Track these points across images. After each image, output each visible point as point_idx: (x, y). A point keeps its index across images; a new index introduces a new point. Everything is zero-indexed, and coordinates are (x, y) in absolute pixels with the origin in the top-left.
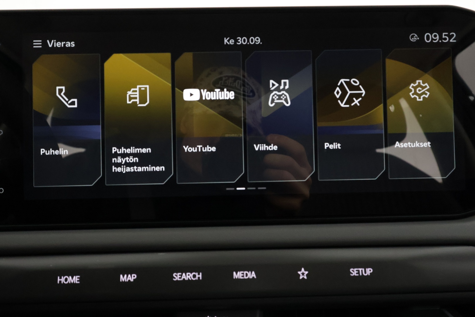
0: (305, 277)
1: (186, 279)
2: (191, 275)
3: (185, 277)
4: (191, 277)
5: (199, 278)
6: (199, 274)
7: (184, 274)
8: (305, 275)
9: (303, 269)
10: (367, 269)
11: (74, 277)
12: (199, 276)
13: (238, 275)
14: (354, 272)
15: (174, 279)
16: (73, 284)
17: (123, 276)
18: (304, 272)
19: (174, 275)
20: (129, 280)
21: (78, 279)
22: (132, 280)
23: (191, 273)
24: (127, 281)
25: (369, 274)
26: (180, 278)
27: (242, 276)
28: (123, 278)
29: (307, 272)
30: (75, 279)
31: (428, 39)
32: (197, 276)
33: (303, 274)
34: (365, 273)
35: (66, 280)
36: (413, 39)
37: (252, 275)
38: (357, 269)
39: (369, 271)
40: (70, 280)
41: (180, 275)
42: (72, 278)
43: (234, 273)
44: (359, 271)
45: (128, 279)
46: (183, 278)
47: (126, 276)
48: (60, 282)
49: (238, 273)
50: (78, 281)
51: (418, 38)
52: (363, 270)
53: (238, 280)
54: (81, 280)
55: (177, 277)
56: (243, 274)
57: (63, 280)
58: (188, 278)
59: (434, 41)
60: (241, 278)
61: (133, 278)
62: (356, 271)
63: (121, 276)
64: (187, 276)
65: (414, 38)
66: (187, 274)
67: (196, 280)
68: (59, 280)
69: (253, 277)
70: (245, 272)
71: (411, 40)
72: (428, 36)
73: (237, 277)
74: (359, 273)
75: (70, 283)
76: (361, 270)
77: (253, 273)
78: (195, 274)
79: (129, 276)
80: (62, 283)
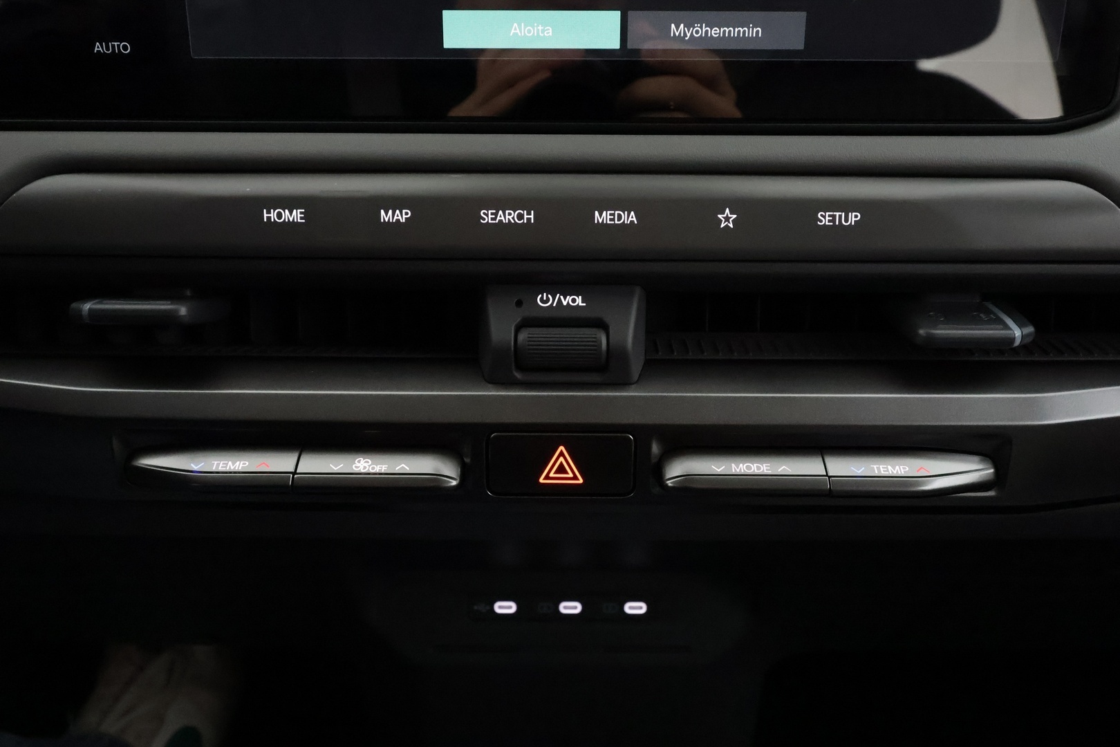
0: (731, 225)
1: (504, 221)
2: (515, 214)
3: (503, 218)
4: (513, 218)
5: (529, 219)
6: (529, 214)
8: (731, 220)
9: (727, 211)
10: (850, 214)
11: (294, 211)
12: (529, 216)
14: (824, 219)
16: (293, 224)
17: (386, 213)
18: (730, 215)
19: (482, 212)
21: (302, 216)
22: (403, 220)
23: (515, 211)
24: (394, 221)
25: (853, 224)
26: (492, 219)
27: (611, 220)
28: (386, 216)
29: (734, 217)
30: (296, 215)
32: (526, 216)
33: (727, 219)
34: (846, 221)
35: (279, 216)
37: (629, 218)
38: (831, 213)
39: (854, 217)
40: (287, 215)
41: (492, 214)
42: (291, 213)
43: (597, 213)
44: (834, 216)
45: (396, 218)
46: (498, 218)
47: (390, 212)
48: (269, 218)
49: (604, 213)
50: (301, 218)
52: (843, 214)
53: (603, 226)
54: (306, 216)
55: (487, 217)
57: (273, 215)
58: (509, 220)
60: (609, 222)
61: (404, 216)
62: (829, 216)
63: (382, 212)
64: (507, 217)
66: (507, 211)
68: (265, 215)
69: (632, 222)
70: (617, 212)
73: (600, 221)
74: (833, 220)
75: (287, 220)
76: (839, 215)
77: (632, 213)
78: (522, 212)
79: (398, 212)
80: (272, 220)
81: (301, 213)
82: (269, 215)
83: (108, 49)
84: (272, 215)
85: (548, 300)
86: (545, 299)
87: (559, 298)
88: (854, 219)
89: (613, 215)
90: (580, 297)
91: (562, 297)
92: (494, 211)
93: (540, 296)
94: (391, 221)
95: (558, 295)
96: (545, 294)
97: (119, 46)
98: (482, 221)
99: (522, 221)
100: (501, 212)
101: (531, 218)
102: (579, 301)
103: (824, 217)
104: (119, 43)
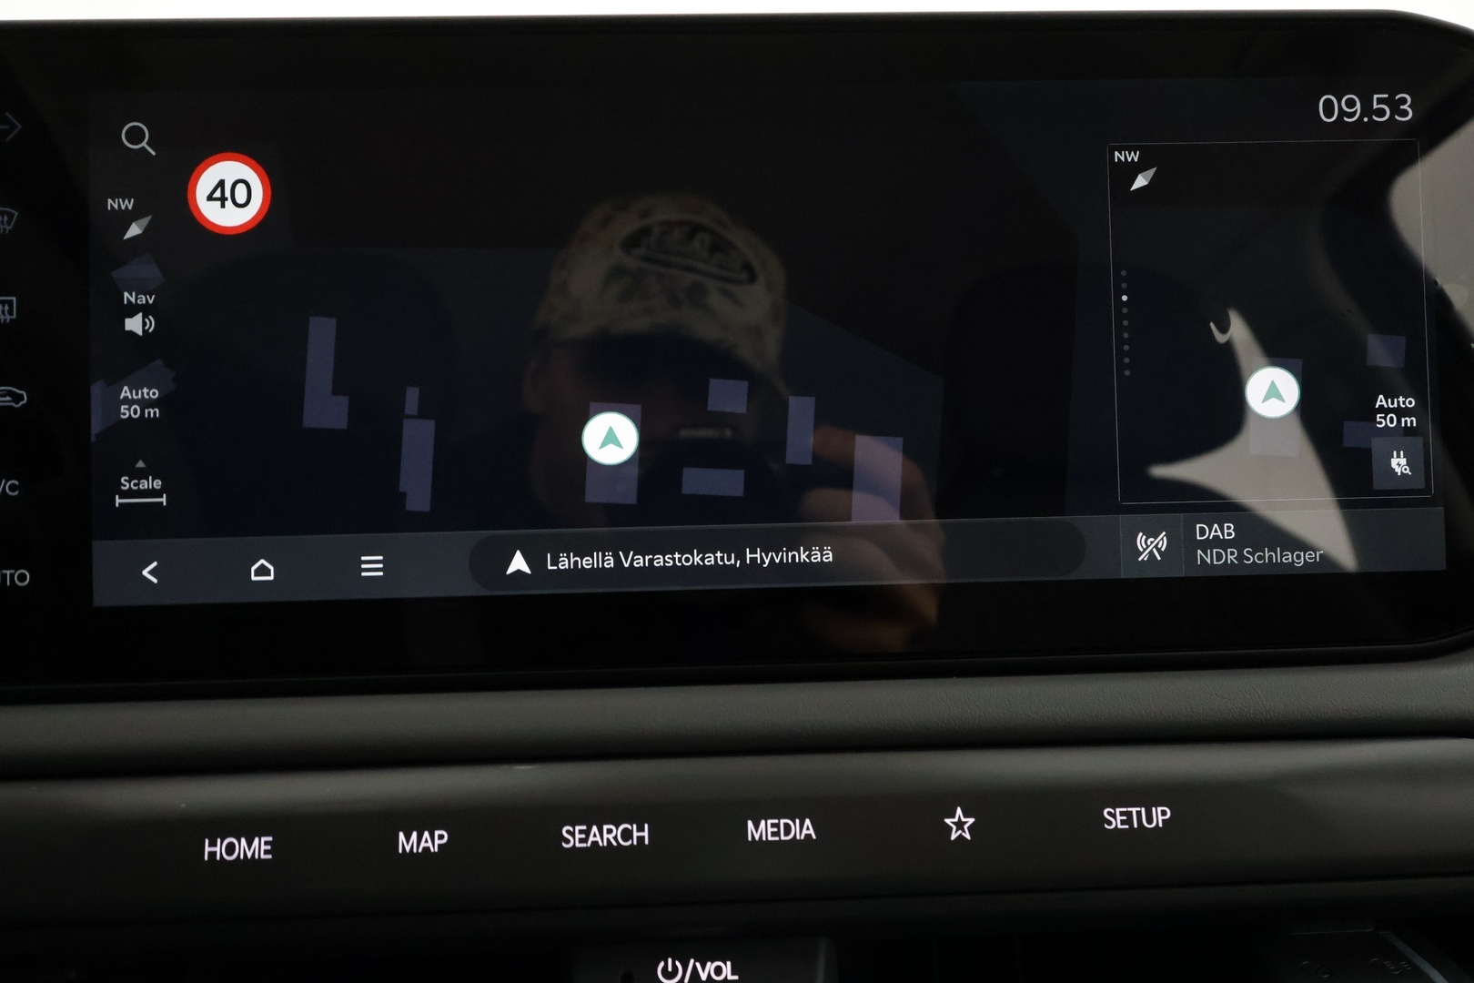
0: (967, 836)
1: (600, 844)
2: (618, 831)
3: (598, 839)
4: (615, 838)
5: (641, 839)
6: (641, 829)
8: (966, 827)
9: (959, 811)
10: (1154, 809)
11: (256, 840)
12: (641, 834)
13: (761, 830)
14: (1115, 819)
16: (253, 863)
17: (408, 838)
18: (963, 819)
19: (565, 830)
21: (269, 847)
22: (434, 848)
23: (618, 826)
24: (420, 850)
25: (1161, 825)
26: (581, 841)
27: (773, 834)
28: (407, 843)
29: (971, 821)
30: (259, 848)
31: (1329, 113)
32: (636, 834)
33: (960, 825)
34: (1150, 820)
35: (230, 849)
37: (804, 829)
38: (1123, 809)
39: (1160, 815)
40: (243, 848)
41: (581, 832)
42: (250, 844)
43: (750, 824)
44: (1129, 814)
45: (423, 844)
46: (591, 839)
47: (414, 835)
48: (212, 854)
49: (762, 823)
50: (266, 852)
52: (1143, 810)
53: (762, 844)
54: (275, 848)
55: (573, 836)
56: (777, 826)
57: (220, 849)
58: (608, 839)
59: (1346, 119)
60: (771, 838)
61: (437, 842)
62: (1122, 814)
63: (401, 836)
64: (605, 836)
66: (605, 827)
67: (632, 845)
68: (207, 849)
69: (808, 836)
70: (782, 821)
72: (1328, 104)
73: (757, 837)
74: (1129, 821)
75: (242, 857)
76: (1137, 812)
77: (808, 822)
78: (629, 827)
79: (426, 834)
80: (218, 858)
81: (266, 843)
82: (213, 849)
84: (218, 849)
85: (675, 969)
86: (670, 969)
87: (694, 966)
88: (1161, 818)
90: (729, 963)
91: (698, 965)
92: (584, 827)
93: (662, 964)
94: (415, 850)
95: (692, 961)
96: (670, 960)
97: (12, 576)
98: (564, 845)
99: (629, 843)
100: (595, 829)
101: (644, 837)
102: (727, 969)
103: (1114, 816)
104: (13, 571)
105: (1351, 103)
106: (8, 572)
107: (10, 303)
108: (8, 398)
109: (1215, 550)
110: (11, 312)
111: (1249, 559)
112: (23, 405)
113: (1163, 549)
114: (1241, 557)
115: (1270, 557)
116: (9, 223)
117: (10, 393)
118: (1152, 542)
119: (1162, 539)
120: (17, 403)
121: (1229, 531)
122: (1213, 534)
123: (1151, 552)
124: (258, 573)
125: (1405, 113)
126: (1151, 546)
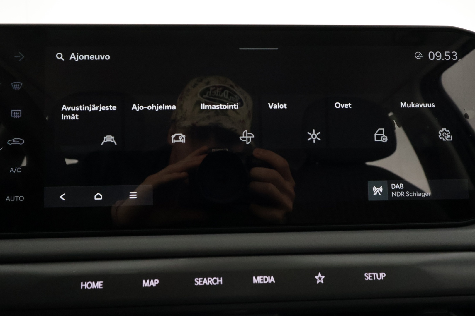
0: (322, 282)
1: (207, 284)
2: (212, 280)
3: (206, 282)
4: (212, 282)
5: (220, 283)
6: (220, 279)
7: (205, 279)
8: (322, 279)
9: (320, 274)
10: (380, 274)
11: (98, 283)
12: (220, 281)
13: (258, 280)
14: (368, 277)
15: (196, 284)
16: (96, 290)
17: (146, 282)
18: (321, 277)
19: (196, 280)
20: (152, 286)
21: (102, 285)
22: (154, 285)
23: (212, 278)
24: (150, 286)
25: (382, 279)
26: (201, 283)
27: (262, 281)
28: (146, 284)
29: (323, 277)
30: (98, 285)
31: (432, 57)
32: (218, 281)
33: (320, 278)
34: (379, 277)
35: (89, 285)
36: (417, 57)
37: (271, 280)
38: (371, 274)
39: (382, 275)
40: (93, 285)
41: (201, 280)
42: (96, 283)
43: (254, 278)
44: (373, 275)
45: (151, 284)
46: (204, 283)
47: (148, 281)
48: (84, 287)
49: (258, 277)
50: (101, 286)
51: (423, 56)
52: (377, 274)
53: (258, 284)
54: (104, 285)
55: (198, 282)
57: (86, 285)
58: (210, 283)
59: (437, 59)
60: (261, 282)
61: (155, 283)
62: (370, 275)
63: (144, 281)
64: (209, 281)
65: (419, 56)
66: (209, 279)
67: (217, 285)
68: (82, 285)
69: (272, 282)
70: (264, 277)
71: (416, 58)
72: (432, 55)
73: (256, 282)
74: (373, 277)
75: (93, 288)
76: (375, 275)
77: (272, 277)
78: (216, 278)
79: (152, 281)
80: (86, 288)
81: (101, 283)
82: (84, 285)
83: (13, 199)
88: (382, 277)
89: (263, 278)
94: (148, 286)
97: (18, 198)
103: (368, 276)
104: (18, 196)
105: (438, 54)
106: (17, 197)
107: (19, 112)
108: (18, 142)
109: (397, 192)
110: (19, 115)
111: (408, 195)
112: (23, 144)
113: (381, 192)
114: (405, 194)
115: (414, 194)
116: (19, 87)
117: (19, 140)
118: (378, 190)
119: (381, 189)
120: (21, 143)
121: (402, 186)
122: (397, 187)
123: (378, 193)
124: (97, 197)
125: (455, 58)
126: (377, 190)
